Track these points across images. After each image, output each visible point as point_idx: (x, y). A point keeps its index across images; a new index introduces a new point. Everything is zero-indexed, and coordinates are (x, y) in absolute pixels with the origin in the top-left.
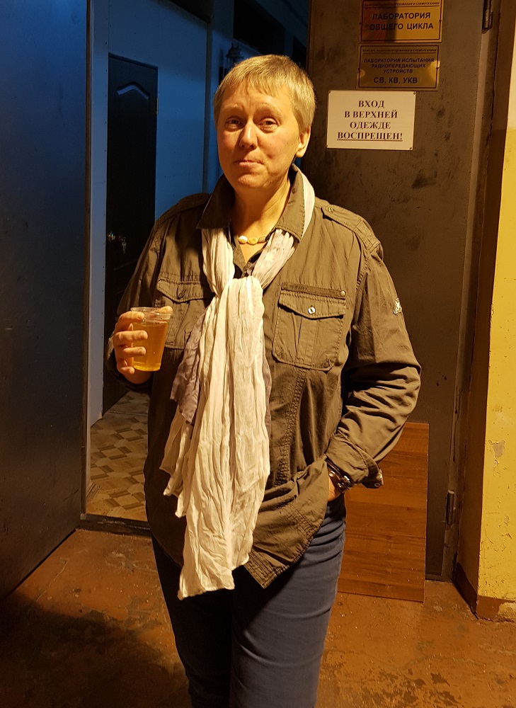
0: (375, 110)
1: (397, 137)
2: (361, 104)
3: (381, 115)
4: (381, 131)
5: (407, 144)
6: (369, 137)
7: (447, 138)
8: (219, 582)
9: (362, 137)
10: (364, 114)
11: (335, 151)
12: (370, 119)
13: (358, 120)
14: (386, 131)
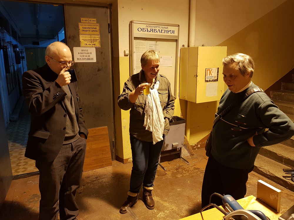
0: (86, 52)
1: (92, 59)
2: (82, 51)
3: (87, 53)
4: (88, 57)
5: (95, 61)
6: (85, 59)
7: (104, 59)
8: (161, 139)
9: (83, 59)
10: (83, 53)
11: (77, 63)
12: (85, 54)
13: (82, 55)
14: (89, 57)
